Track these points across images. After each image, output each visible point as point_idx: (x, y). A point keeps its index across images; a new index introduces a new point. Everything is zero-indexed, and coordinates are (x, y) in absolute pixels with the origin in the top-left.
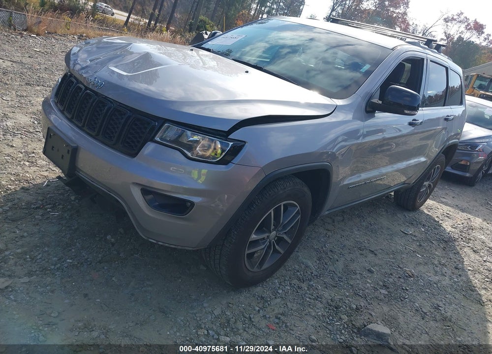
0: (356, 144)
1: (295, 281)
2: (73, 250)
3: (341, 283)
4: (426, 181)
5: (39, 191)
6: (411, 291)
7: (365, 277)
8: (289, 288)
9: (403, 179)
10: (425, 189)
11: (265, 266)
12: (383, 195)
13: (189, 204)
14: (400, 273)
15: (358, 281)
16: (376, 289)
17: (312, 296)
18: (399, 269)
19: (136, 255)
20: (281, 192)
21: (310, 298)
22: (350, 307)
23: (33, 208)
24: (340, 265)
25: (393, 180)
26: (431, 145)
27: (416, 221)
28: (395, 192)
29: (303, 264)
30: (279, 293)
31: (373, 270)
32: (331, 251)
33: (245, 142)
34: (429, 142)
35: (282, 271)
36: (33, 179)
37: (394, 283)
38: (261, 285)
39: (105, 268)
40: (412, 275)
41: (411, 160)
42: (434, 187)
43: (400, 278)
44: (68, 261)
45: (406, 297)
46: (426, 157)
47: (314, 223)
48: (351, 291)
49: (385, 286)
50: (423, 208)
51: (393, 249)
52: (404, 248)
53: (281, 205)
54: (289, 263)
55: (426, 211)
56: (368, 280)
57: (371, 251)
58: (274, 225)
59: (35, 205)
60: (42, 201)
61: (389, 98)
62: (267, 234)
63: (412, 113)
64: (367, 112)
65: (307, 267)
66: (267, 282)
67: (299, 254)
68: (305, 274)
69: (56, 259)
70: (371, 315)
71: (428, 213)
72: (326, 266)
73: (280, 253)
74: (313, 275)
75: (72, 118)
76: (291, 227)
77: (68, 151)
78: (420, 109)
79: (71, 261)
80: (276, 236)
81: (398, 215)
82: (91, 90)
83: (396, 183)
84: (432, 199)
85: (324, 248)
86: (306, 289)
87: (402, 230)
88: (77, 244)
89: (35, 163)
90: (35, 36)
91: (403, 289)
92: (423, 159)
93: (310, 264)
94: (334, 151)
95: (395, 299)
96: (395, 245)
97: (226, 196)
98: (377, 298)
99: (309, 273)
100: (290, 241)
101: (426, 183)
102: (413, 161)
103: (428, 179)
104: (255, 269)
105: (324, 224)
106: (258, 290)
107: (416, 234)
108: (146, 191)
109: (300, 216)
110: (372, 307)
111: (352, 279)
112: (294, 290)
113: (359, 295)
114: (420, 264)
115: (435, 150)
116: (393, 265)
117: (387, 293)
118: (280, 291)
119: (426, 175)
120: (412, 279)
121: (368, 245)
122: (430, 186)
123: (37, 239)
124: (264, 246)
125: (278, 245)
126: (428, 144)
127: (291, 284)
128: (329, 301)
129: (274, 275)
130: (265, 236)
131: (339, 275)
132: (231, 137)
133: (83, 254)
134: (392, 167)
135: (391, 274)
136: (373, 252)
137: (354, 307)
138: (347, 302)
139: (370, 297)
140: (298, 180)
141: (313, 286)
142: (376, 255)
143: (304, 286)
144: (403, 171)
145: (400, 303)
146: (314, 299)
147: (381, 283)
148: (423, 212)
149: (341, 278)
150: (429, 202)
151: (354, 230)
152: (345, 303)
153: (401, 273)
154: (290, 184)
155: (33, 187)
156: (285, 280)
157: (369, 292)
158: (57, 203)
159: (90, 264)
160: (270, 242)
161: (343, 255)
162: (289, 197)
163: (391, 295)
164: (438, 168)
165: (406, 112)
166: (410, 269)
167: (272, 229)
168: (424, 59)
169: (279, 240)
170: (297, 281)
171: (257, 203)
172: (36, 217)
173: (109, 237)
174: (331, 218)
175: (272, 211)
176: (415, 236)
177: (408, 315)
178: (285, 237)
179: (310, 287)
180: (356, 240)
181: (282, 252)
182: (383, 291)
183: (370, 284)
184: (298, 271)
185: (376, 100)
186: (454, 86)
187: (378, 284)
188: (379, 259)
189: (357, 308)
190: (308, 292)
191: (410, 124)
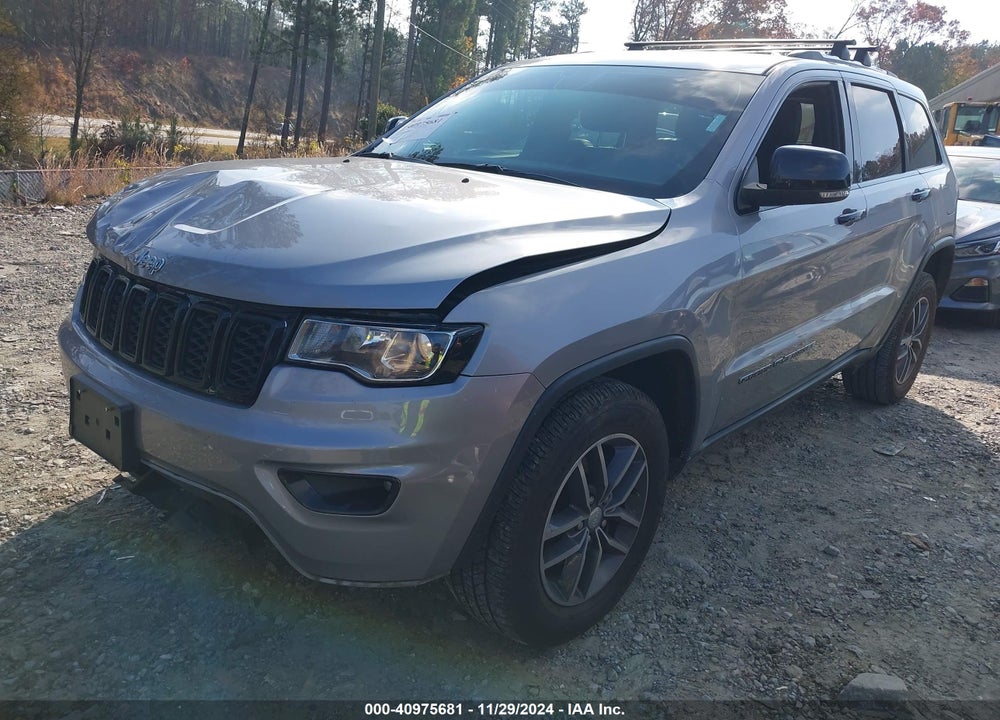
0: (731, 284)
1: (669, 609)
2: (172, 632)
3: (771, 593)
4: (905, 336)
5: (91, 515)
6: (930, 580)
7: (820, 569)
8: (658, 627)
9: (854, 341)
10: (907, 353)
11: (593, 590)
12: (820, 383)
13: (389, 484)
14: (896, 546)
15: (807, 582)
16: (851, 592)
17: (713, 633)
18: (893, 537)
19: (311, 617)
20: (590, 418)
21: (708, 640)
22: (802, 645)
23: (80, 554)
24: (761, 552)
25: (833, 347)
26: (896, 260)
27: (904, 424)
28: (845, 371)
29: (679, 566)
30: (637, 643)
31: (833, 550)
32: (735, 526)
33: (483, 325)
34: (890, 254)
35: (635, 592)
36: (76, 492)
37: (890, 571)
38: (593, 633)
39: (246, 657)
40: (925, 544)
41: (859, 298)
42: (925, 345)
43: (899, 555)
44: (163, 657)
45: (923, 597)
46: (893, 284)
47: (685, 471)
48: (797, 607)
49: (870, 582)
50: (911, 394)
51: (868, 494)
52: (892, 487)
53: (596, 448)
54: (648, 570)
55: (919, 400)
56: (830, 575)
57: (822, 508)
58: (591, 495)
59: (82, 547)
60: (96, 535)
61: (782, 174)
62: (581, 518)
63: (838, 195)
64: (740, 212)
65: (689, 571)
66: (605, 622)
67: (667, 546)
68: (688, 587)
69: (136, 658)
70: (854, 653)
71: (925, 403)
72: (729, 561)
73: (622, 553)
74: (705, 586)
75: (116, 348)
76: (631, 490)
77: (116, 419)
78: (853, 186)
79: (169, 656)
80: (604, 518)
81: (863, 419)
82: (144, 282)
83: (840, 351)
84: (927, 373)
85: (717, 522)
86: (696, 621)
87: (877, 449)
88: (180, 615)
89: (77, 459)
90: (62, 207)
91: (911, 580)
92: (885, 291)
93: (693, 562)
94: (688, 308)
95: (900, 605)
96: (871, 485)
97: (477, 449)
98: (858, 612)
99: (697, 584)
100: (637, 524)
101: (907, 341)
102: (865, 300)
103: (909, 331)
104: (573, 600)
105: (707, 469)
106: (590, 644)
107: (911, 452)
108: (289, 474)
109: (645, 464)
110: (852, 635)
111: (792, 578)
112: (669, 630)
113: (816, 613)
114: (934, 516)
115: (905, 268)
116: (877, 530)
117: (879, 596)
118: (639, 638)
119: (902, 322)
120: (927, 553)
121: (812, 496)
122: (915, 344)
123: (92, 621)
124: (579, 546)
125: (612, 535)
126: (889, 259)
127: (660, 617)
128: (753, 639)
129: (620, 604)
130: (578, 521)
131: (763, 575)
132: (448, 319)
133: (195, 634)
134: (821, 320)
135: (878, 551)
136: (826, 509)
137: (812, 641)
138: (792, 633)
139: (842, 612)
140: (621, 386)
141: (709, 611)
142: (833, 514)
143: (691, 615)
144: (847, 325)
145: (913, 613)
146: (717, 641)
147: (861, 577)
148: (914, 403)
149: (769, 582)
150: (922, 379)
151: (774, 470)
152: (789, 636)
153: (900, 544)
154: (605, 397)
155: (75, 508)
156: (645, 610)
157: (838, 600)
158: (128, 533)
159: (212, 655)
160: (592, 534)
161: (762, 529)
162: (610, 426)
163: (887, 599)
164: (923, 303)
165: (824, 195)
166: (917, 531)
167: (588, 505)
168: (836, 82)
169: (613, 526)
170: (672, 607)
171: (541, 454)
172: (87, 571)
173: (246, 587)
174: (720, 454)
175: (579, 464)
176: (910, 458)
177: (936, 636)
178: (623, 515)
179: (703, 615)
180: (784, 489)
181: (625, 549)
182: (869, 594)
183: (836, 583)
184: (671, 585)
185: (754, 185)
186: (916, 133)
187: (853, 580)
188: (842, 522)
189: (819, 645)
190: (700, 626)
191: (840, 221)
